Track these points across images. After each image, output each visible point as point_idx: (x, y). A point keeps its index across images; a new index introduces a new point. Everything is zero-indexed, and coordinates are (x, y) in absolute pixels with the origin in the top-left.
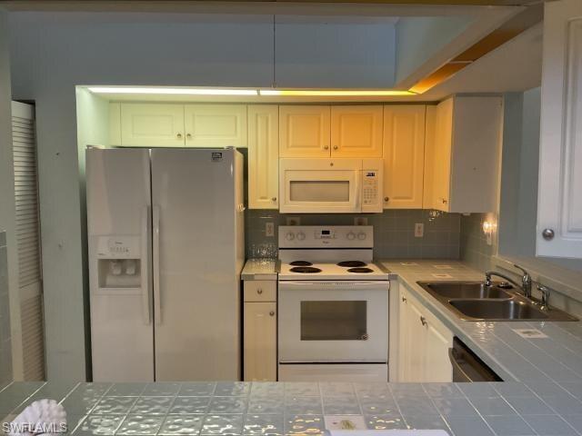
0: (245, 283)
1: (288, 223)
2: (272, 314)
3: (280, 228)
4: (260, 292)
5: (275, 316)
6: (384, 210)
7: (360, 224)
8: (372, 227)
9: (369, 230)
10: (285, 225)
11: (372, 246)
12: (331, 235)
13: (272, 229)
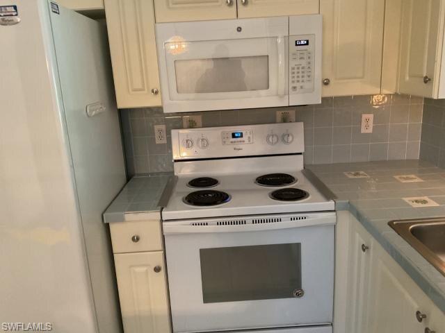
0: (113, 228)
1: (185, 124)
2: (157, 270)
3: (174, 132)
4: (136, 239)
5: (162, 272)
6: (323, 99)
7: (285, 120)
8: (302, 124)
9: (298, 130)
10: (181, 127)
11: (302, 151)
12: (245, 138)
13: (164, 134)
